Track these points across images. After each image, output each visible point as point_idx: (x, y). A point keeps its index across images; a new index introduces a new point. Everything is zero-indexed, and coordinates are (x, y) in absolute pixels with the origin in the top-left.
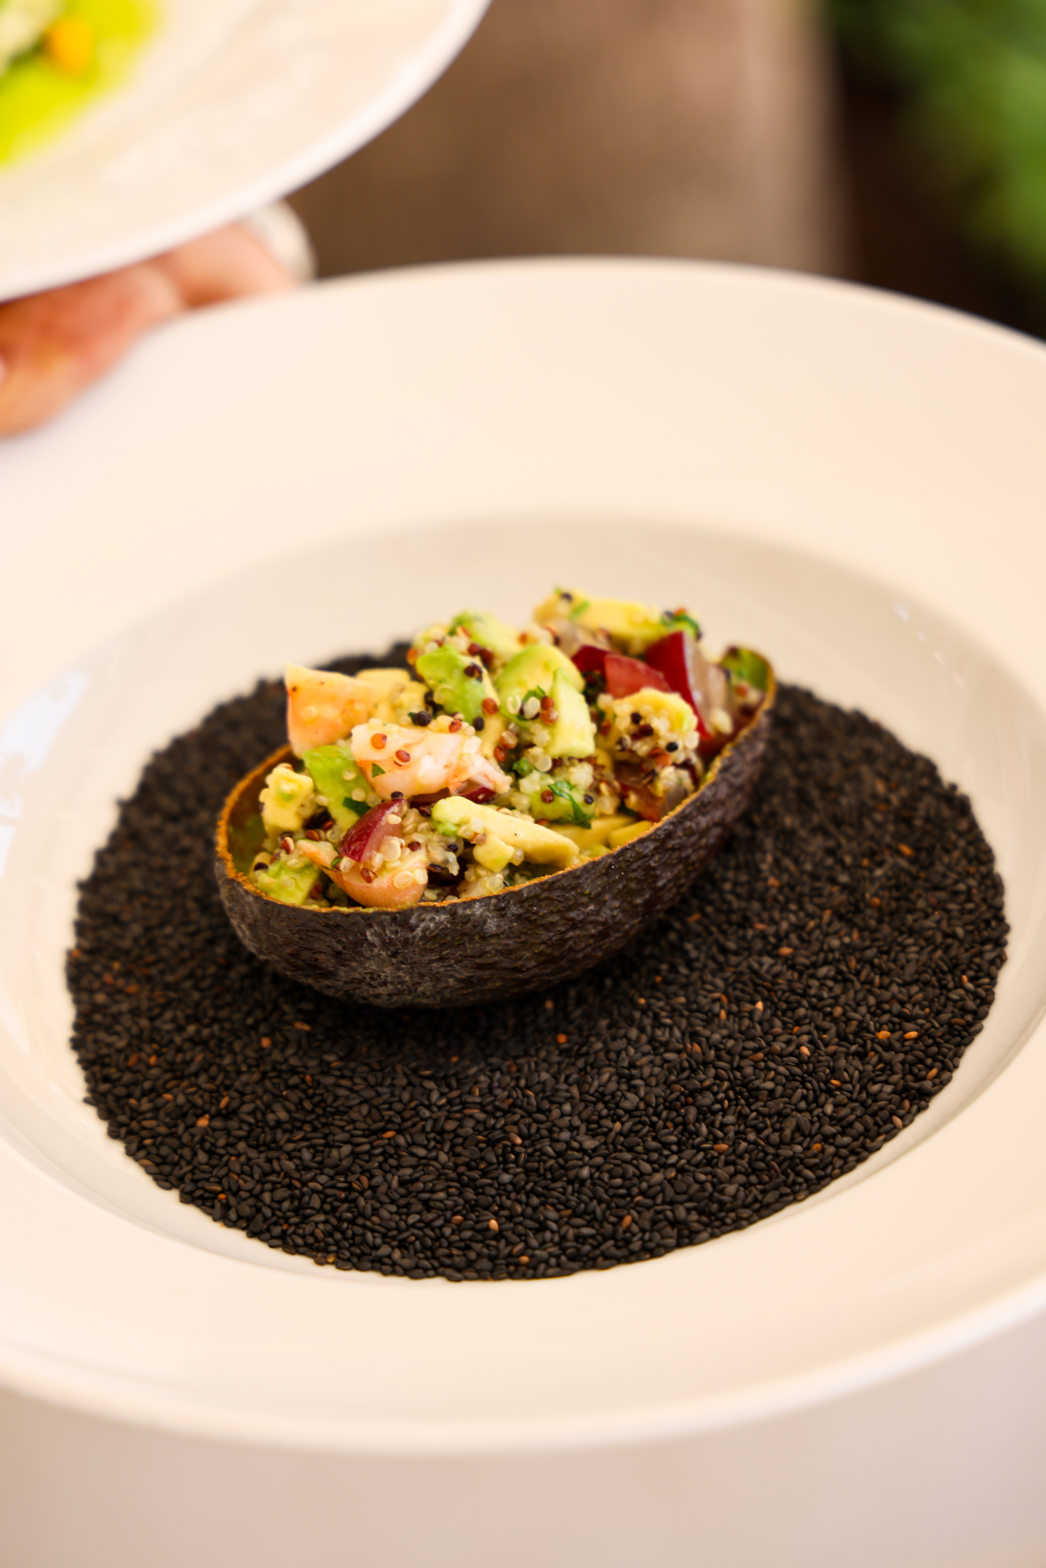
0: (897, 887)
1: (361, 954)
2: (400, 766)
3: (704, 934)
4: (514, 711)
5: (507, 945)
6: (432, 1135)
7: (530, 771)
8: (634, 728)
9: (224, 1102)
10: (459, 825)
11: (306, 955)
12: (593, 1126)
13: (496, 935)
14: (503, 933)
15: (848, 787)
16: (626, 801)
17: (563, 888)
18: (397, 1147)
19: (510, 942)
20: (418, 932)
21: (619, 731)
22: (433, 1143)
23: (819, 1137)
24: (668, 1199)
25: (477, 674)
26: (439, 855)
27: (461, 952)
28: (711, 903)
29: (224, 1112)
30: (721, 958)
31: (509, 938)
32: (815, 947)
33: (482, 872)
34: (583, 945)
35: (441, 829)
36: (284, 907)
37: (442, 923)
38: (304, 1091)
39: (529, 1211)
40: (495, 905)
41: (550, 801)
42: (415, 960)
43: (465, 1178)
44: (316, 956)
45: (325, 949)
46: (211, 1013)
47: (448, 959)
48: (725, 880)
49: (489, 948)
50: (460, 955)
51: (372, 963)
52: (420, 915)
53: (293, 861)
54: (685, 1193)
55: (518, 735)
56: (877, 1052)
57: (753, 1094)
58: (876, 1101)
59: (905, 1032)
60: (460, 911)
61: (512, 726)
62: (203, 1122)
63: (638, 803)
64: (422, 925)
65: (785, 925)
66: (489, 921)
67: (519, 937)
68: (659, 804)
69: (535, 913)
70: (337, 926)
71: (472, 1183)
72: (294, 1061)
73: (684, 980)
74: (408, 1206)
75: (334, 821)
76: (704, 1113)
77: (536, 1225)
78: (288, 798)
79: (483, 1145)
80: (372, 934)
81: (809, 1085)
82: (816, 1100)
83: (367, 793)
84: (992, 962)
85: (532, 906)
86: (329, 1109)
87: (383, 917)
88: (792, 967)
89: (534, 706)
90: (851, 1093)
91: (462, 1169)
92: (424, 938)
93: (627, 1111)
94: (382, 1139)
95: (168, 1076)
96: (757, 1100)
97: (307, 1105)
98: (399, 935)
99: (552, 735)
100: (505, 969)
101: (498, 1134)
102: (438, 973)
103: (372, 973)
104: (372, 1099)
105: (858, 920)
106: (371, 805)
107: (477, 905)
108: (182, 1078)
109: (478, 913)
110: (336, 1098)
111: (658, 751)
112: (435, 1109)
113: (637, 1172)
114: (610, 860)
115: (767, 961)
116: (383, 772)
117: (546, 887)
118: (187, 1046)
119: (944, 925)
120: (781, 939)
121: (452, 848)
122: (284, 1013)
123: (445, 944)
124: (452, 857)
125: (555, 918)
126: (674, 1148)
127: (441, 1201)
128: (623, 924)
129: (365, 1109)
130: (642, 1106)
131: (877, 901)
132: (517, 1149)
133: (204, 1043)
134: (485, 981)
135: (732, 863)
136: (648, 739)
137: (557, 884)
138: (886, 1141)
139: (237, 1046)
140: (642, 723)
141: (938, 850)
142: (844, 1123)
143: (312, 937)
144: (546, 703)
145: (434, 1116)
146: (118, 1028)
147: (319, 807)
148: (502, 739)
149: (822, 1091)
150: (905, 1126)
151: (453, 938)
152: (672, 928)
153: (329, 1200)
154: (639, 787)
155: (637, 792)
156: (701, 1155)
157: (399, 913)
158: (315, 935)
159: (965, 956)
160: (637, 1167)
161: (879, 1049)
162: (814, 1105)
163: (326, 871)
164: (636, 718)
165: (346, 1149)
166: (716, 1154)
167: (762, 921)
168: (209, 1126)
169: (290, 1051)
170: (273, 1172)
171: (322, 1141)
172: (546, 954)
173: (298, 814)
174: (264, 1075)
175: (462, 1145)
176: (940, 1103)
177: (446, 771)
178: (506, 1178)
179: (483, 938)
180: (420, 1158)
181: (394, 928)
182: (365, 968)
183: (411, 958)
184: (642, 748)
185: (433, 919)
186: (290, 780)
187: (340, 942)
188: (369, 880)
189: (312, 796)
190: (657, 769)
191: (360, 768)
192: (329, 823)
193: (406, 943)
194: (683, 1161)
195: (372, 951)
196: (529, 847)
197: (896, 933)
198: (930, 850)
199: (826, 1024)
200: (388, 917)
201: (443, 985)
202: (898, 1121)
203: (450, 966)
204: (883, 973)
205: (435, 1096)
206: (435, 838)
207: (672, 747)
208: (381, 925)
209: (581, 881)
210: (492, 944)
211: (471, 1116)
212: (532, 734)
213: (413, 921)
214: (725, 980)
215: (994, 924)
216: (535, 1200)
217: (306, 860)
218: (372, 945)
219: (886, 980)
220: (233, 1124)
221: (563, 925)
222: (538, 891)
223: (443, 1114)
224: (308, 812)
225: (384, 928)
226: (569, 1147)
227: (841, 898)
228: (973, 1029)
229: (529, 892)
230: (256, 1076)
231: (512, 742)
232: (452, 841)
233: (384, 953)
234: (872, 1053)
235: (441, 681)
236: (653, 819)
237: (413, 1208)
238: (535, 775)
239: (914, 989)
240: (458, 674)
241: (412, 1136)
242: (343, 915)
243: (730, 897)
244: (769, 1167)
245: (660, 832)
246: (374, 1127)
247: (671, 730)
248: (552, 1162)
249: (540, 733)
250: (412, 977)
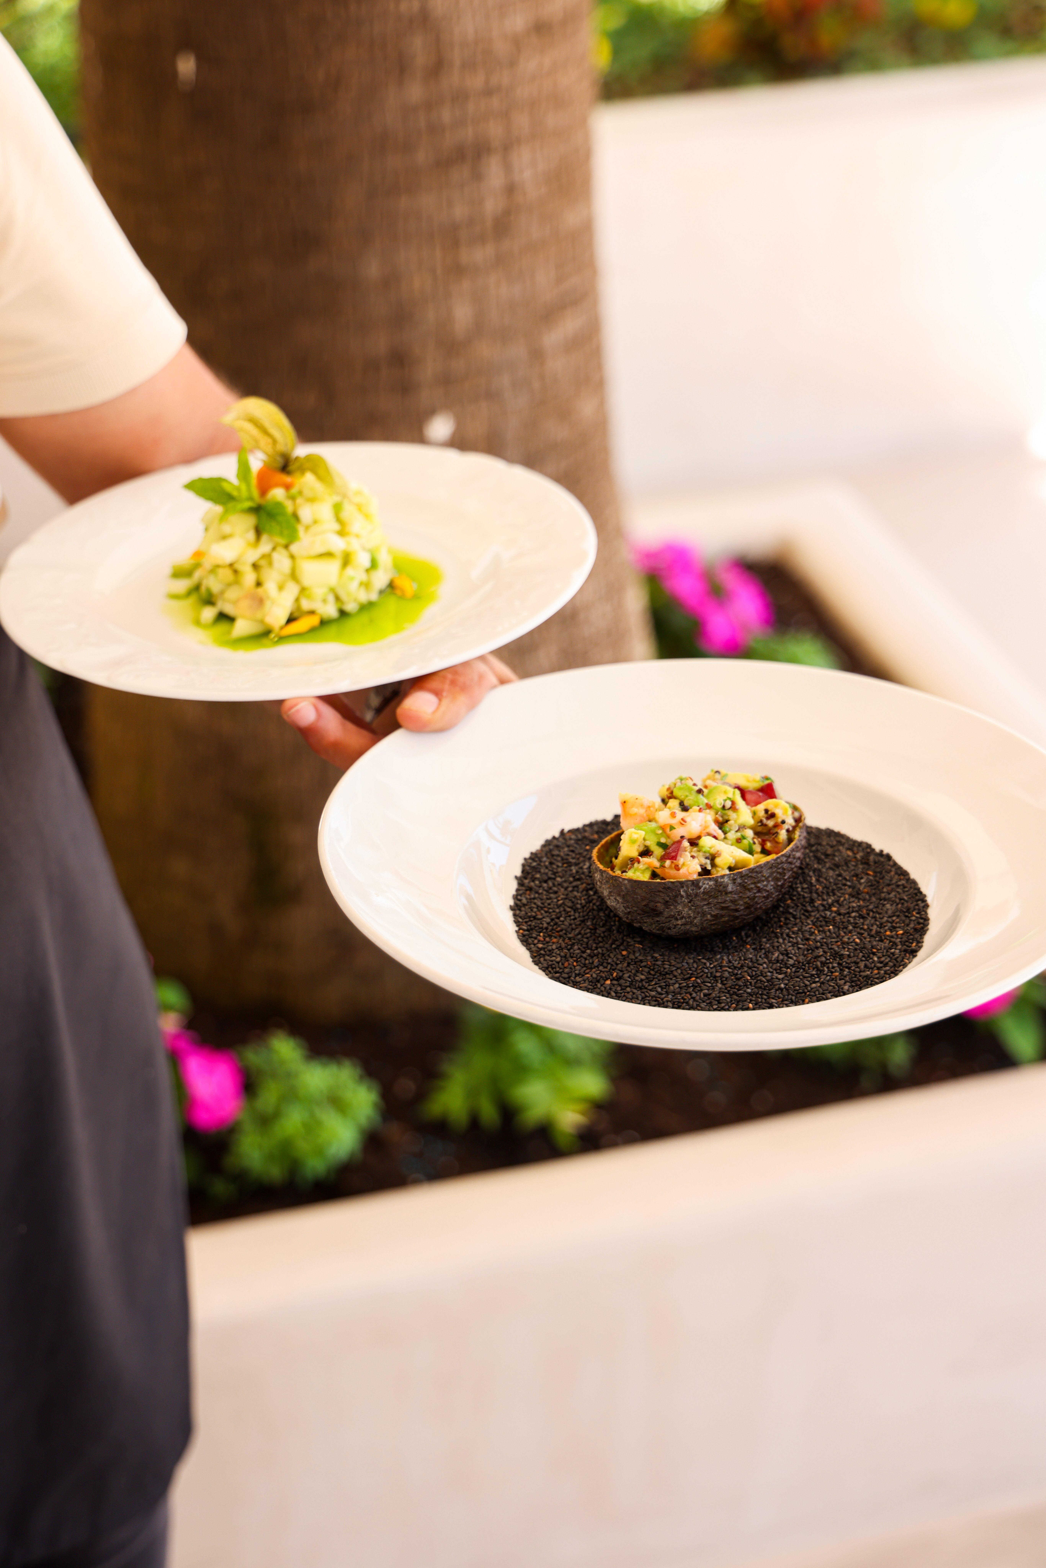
0: (871, 886)
1: (676, 902)
2: (683, 824)
3: (795, 907)
4: (720, 807)
5: (734, 897)
6: (711, 978)
7: (729, 831)
8: (766, 816)
9: (615, 974)
10: (710, 848)
11: (651, 905)
12: (778, 971)
13: (731, 892)
14: (733, 892)
15: (837, 854)
16: (765, 846)
17: (757, 872)
18: (698, 983)
19: (736, 896)
20: (702, 890)
21: (759, 817)
22: (713, 981)
23: (875, 968)
24: (821, 993)
25: (702, 793)
26: (704, 861)
27: (716, 901)
28: (795, 896)
29: (616, 978)
30: (807, 914)
31: (735, 894)
32: (847, 907)
33: (719, 869)
34: (760, 901)
35: (704, 850)
36: (644, 881)
37: (711, 886)
38: (649, 968)
39: (764, 1001)
40: (733, 877)
41: (740, 842)
42: (698, 904)
43: (732, 992)
44: (657, 904)
45: (661, 900)
46: (594, 945)
47: (711, 904)
48: (798, 888)
49: (728, 899)
50: (716, 902)
51: (680, 906)
52: (703, 882)
53: (641, 866)
54: (827, 990)
55: (722, 817)
56: (887, 940)
57: (841, 956)
58: (894, 955)
59: (897, 932)
60: (719, 880)
61: (719, 813)
62: (608, 982)
63: (771, 847)
64: (704, 886)
65: (830, 901)
66: (729, 885)
67: (739, 894)
68: (780, 845)
69: (746, 883)
70: (669, 888)
71: (735, 993)
72: (640, 958)
73: (794, 923)
74: (711, 1003)
75: (652, 852)
76: (823, 964)
77: (769, 1005)
78: (633, 842)
79: (734, 980)
80: (683, 891)
81: (864, 952)
82: (869, 957)
83: (666, 839)
84: (924, 907)
85: (745, 879)
86: (663, 973)
87: (689, 882)
88: (840, 914)
89: (728, 804)
90: (883, 953)
91: (729, 989)
92: (704, 893)
93: (791, 965)
94: (691, 981)
95: (585, 968)
96: (844, 958)
97: (652, 972)
98: (694, 891)
99: (738, 815)
100: (732, 910)
101: (739, 976)
102: (706, 911)
103: (679, 912)
104: (681, 967)
105: (860, 897)
106: (668, 844)
107: (726, 877)
108: (591, 969)
109: (726, 881)
110: (665, 969)
111: (777, 824)
112: (710, 969)
113: (804, 985)
114: (773, 861)
115: (828, 913)
116: (675, 829)
117: (751, 871)
118: (588, 958)
119: (898, 896)
120: (831, 906)
121: (707, 858)
122: (628, 942)
123: (711, 896)
124: (708, 862)
125: (753, 886)
126: (816, 976)
127: (725, 1000)
128: (773, 894)
129: (679, 971)
130: (796, 963)
131: (866, 890)
132: (750, 981)
133: (597, 955)
134: (722, 916)
135: (798, 882)
136: (773, 819)
137: (755, 870)
138: (904, 968)
139: (612, 955)
140: (769, 813)
141: (884, 873)
142: (884, 963)
143: (656, 895)
144: (733, 803)
145: (710, 971)
146: (554, 954)
147: (646, 846)
148: (716, 818)
149: (870, 953)
150: (910, 963)
151: (715, 893)
152: (781, 906)
153: (676, 1003)
154: (771, 839)
155: (770, 841)
156: (828, 978)
157: (695, 880)
158: (658, 893)
159: (912, 906)
160: (804, 983)
161: (888, 938)
162: (868, 959)
163: (655, 870)
164: (766, 811)
165: (677, 986)
166: (834, 977)
167: (819, 900)
168: (611, 983)
169: (637, 955)
170: (646, 996)
171: (664, 984)
172: (748, 903)
173: (638, 850)
174: (629, 964)
175: (725, 980)
176: (921, 954)
177: (700, 827)
178: (749, 990)
179: (726, 893)
180: (709, 987)
181: (692, 888)
182: (676, 909)
183: (697, 903)
184: (771, 823)
185: (708, 884)
186: (636, 833)
187: (668, 896)
188: (678, 869)
189: (643, 842)
190: (779, 831)
191: (663, 828)
192: (651, 853)
193: (697, 895)
194: (822, 980)
195: (682, 899)
196: (737, 858)
197: (879, 901)
198: (881, 873)
199: (862, 931)
200: (690, 883)
201: (705, 919)
202: (907, 961)
203: (711, 908)
204: (880, 914)
205: (708, 964)
206: (701, 854)
207: (783, 822)
208: (688, 887)
209: (763, 869)
210: (729, 897)
211: (726, 971)
212: (728, 816)
213: (701, 884)
214: (812, 921)
215: (919, 894)
216: (765, 997)
217: (646, 866)
218: (682, 896)
219: (881, 916)
220: (622, 981)
221: (755, 890)
222: (748, 872)
223: (714, 970)
224: (642, 849)
225: (688, 888)
226: (772, 978)
227: (850, 890)
228: (925, 929)
229: (745, 872)
230: (626, 964)
231: (720, 819)
232: (708, 855)
233: (686, 900)
234: (885, 940)
235: (687, 796)
236: (777, 853)
237: (713, 1003)
238: (733, 832)
239: (894, 918)
240: (694, 793)
241: (703, 979)
242: (672, 882)
243: (802, 893)
244: (859, 980)
245: (787, 853)
246: (686, 977)
247: (783, 814)
248: (766, 984)
249: (732, 815)
250: (694, 914)
